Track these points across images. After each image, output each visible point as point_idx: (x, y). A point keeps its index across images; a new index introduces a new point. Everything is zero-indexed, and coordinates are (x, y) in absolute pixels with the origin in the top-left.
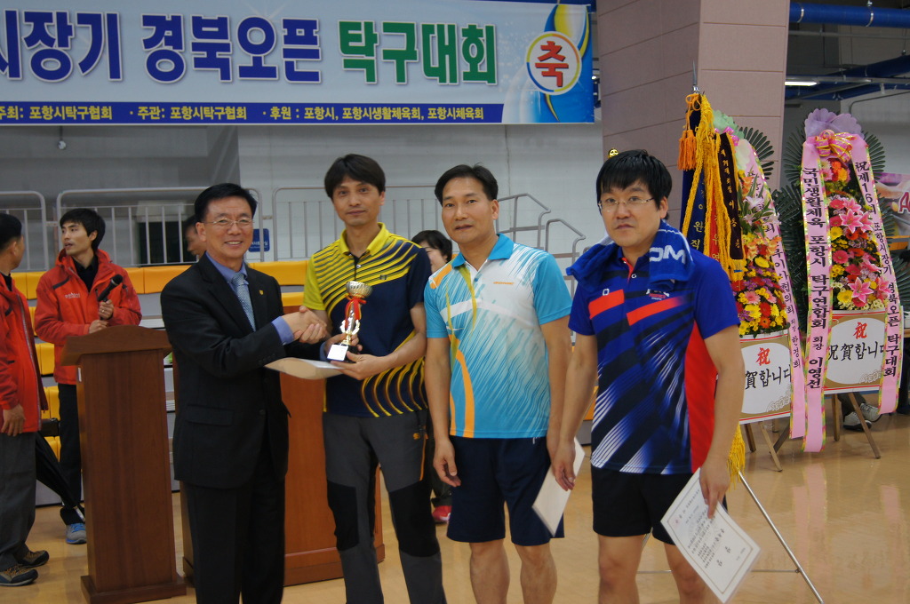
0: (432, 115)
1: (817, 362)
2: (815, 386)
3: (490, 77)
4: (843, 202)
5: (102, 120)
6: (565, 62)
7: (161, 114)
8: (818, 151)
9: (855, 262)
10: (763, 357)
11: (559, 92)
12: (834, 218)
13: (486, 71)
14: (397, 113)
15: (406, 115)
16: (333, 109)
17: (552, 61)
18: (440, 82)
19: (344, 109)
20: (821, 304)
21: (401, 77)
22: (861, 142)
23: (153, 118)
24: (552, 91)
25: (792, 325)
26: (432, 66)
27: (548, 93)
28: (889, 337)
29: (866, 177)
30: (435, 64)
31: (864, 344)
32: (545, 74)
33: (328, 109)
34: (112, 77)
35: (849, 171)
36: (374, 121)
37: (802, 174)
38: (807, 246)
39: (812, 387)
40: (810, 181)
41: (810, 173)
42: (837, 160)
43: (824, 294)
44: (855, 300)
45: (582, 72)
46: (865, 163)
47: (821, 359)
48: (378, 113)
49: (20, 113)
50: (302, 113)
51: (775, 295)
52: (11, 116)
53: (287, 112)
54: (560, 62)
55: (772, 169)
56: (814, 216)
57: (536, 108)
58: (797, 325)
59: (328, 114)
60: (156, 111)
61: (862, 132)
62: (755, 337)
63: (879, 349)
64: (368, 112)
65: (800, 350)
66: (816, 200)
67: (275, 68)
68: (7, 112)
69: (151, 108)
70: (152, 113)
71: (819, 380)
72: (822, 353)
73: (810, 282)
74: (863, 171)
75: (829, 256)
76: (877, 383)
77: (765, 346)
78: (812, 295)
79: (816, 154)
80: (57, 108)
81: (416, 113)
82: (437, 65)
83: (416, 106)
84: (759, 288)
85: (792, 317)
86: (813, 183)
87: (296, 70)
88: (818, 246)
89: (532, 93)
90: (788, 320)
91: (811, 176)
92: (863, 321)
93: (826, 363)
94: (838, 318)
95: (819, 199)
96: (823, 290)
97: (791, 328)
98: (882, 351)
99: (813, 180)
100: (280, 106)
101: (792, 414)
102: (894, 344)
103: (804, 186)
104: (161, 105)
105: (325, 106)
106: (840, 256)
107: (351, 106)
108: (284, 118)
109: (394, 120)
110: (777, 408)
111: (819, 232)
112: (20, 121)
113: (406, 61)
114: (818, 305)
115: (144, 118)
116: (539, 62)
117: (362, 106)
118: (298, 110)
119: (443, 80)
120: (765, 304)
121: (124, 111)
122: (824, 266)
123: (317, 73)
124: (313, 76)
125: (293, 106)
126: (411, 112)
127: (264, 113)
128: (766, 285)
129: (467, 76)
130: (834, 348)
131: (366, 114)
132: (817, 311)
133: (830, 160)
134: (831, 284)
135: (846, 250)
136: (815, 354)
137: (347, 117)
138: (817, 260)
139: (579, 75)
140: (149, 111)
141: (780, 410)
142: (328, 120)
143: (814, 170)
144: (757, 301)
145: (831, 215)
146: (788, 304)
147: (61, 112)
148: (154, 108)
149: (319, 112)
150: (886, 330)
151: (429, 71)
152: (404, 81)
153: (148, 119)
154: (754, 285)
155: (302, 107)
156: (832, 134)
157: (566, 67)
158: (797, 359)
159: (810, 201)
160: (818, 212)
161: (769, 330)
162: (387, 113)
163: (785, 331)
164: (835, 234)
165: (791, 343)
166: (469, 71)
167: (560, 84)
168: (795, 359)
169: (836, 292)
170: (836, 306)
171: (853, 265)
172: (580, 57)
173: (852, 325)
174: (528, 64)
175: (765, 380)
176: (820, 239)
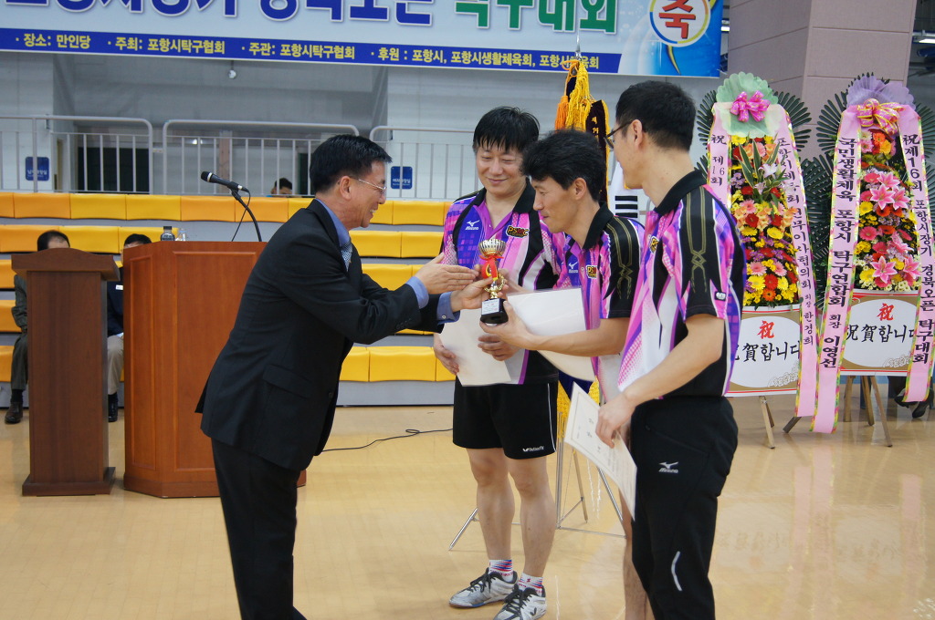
0: (544, 62)
1: (833, 341)
2: (831, 365)
3: (609, 25)
4: (879, 176)
5: (215, 55)
6: (692, 13)
7: (272, 50)
8: (860, 121)
9: (885, 239)
10: (766, 330)
11: (682, 43)
12: (865, 193)
13: (605, 19)
14: (508, 59)
15: (517, 61)
16: (442, 52)
17: (678, 11)
18: (555, 29)
19: (453, 53)
20: (842, 281)
21: (514, 23)
22: (912, 113)
23: (263, 54)
24: (676, 43)
25: (805, 301)
26: (548, 12)
27: (670, 45)
28: (921, 322)
29: (914, 151)
30: (551, 10)
31: (889, 327)
32: (668, 25)
33: (437, 52)
34: (227, 13)
35: (894, 143)
36: (483, 66)
37: (838, 145)
38: (833, 220)
39: (826, 366)
40: (846, 151)
41: (848, 143)
42: (881, 131)
43: (845, 271)
44: (877, 280)
45: (710, 25)
46: (915, 136)
47: (838, 338)
48: (487, 58)
49: (139, 44)
50: (411, 55)
51: (786, 268)
52: (131, 47)
53: (395, 54)
54: (687, 13)
55: (808, 137)
56: (844, 189)
57: (657, 60)
58: (813, 300)
59: (437, 57)
60: (266, 48)
61: (914, 103)
62: (756, 309)
63: (908, 333)
64: (478, 57)
65: (814, 327)
66: (849, 172)
67: (386, 10)
68: (127, 43)
69: (262, 44)
70: (263, 49)
71: (835, 360)
72: (839, 332)
73: (831, 258)
74: (912, 145)
75: (855, 232)
76: (905, 368)
77: (769, 319)
78: (832, 271)
79: (856, 124)
80: (174, 41)
81: (528, 60)
82: (553, 12)
83: (528, 52)
84: (766, 259)
85: (808, 292)
86: (849, 155)
87: (407, 12)
88: (844, 220)
89: (653, 44)
90: (800, 295)
91: (848, 147)
92: (889, 302)
93: (844, 343)
94: (859, 297)
95: (852, 171)
96: (845, 267)
97: (804, 304)
98: (911, 336)
99: (849, 152)
100: (388, 47)
101: (798, 392)
102: (927, 329)
103: (837, 157)
104: (272, 42)
105: (434, 49)
106: (870, 232)
107: (461, 50)
108: (392, 59)
109: (504, 66)
110: (781, 384)
111: (848, 206)
112: (139, 52)
113: (520, 7)
114: (838, 282)
115: (255, 54)
116: (663, 12)
117: (472, 50)
118: (407, 52)
119: (558, 27)
120: (771, 276)
121: (237, 47)
122: (849, 241)
123: (429, 16)
124: (424, 19)
125: (401, 48)
126: (522, 58)
127: (373, 54)
128: (775, 257)
129: (584, 24)
130: (853, 328)
131: (475, 58)
132: (836, 289)
133: (872, 131)
134: (854, 261)
135: (876, 227)
136: (831, 332)
137: (456, 61)
138: (841, 235)
139: (706, 27)
140: (260, 47)
141: (785, 386)
142: (436, 63)
143: (853, 140)
144: (764, 271)
145: (863, 189)
146: (802, 279)
147: (177, 44)
148: (265, 45)
149: (428, 55)
150: (917, 314)
151: (544, 18)
152: (517, 27)
153: (259, 55)
154: (761, 256)
155: (411, 49)
156: (875, 104)
157: (693, 18)
158: (809, 336)
159: (842, 173)
160: (850, 185)
161: (774, 303)
162: (497, 59)
163: (796, 306)
164: (865, 209)
165: (803, 319)
166: (587, 18)
167: (685, 36)
168: (805, 335)
169: (859, 270)
170: (857, 285)
171: (882, 243)
172: (709, 8)
173: (877, 305)
174: (651, 14)
175: (767, 354)
176: (848, 214)
